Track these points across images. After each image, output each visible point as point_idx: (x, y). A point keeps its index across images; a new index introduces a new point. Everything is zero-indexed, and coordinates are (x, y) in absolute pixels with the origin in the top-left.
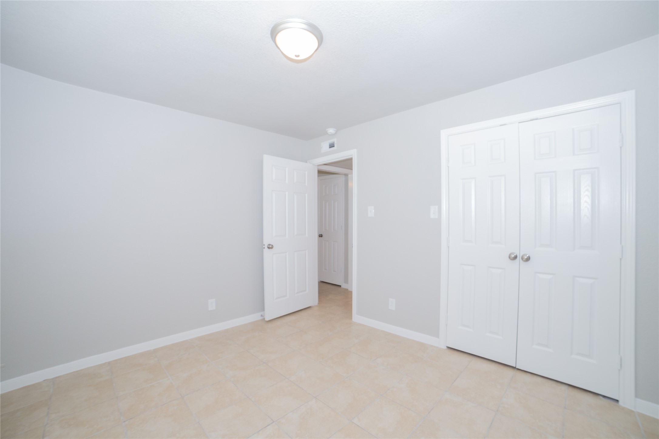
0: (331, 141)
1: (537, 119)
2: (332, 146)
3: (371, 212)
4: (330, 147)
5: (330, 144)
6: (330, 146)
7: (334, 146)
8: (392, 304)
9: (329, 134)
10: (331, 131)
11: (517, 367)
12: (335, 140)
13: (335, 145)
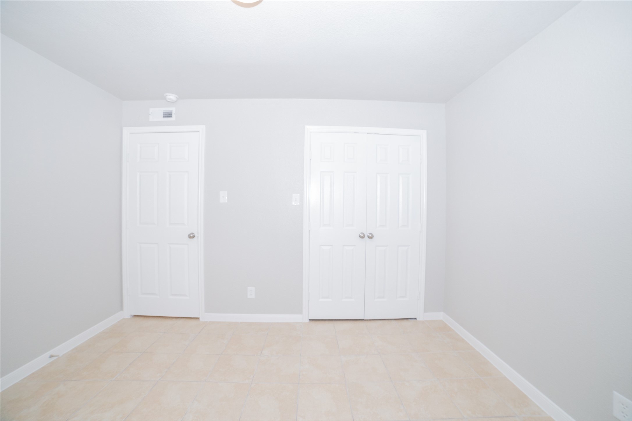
0: (168, 109)
1: (379, 134)
2: (167, 115)
3: (224, 197)
4: (164, 117)
5: (164, 112)
6: (164, 114)
7: (171, 117)
8: (251, 293)
9: (168, 100)
10: (172, 97)
11: (365, 319)
12: (173, 109)
13: (173, 115)
